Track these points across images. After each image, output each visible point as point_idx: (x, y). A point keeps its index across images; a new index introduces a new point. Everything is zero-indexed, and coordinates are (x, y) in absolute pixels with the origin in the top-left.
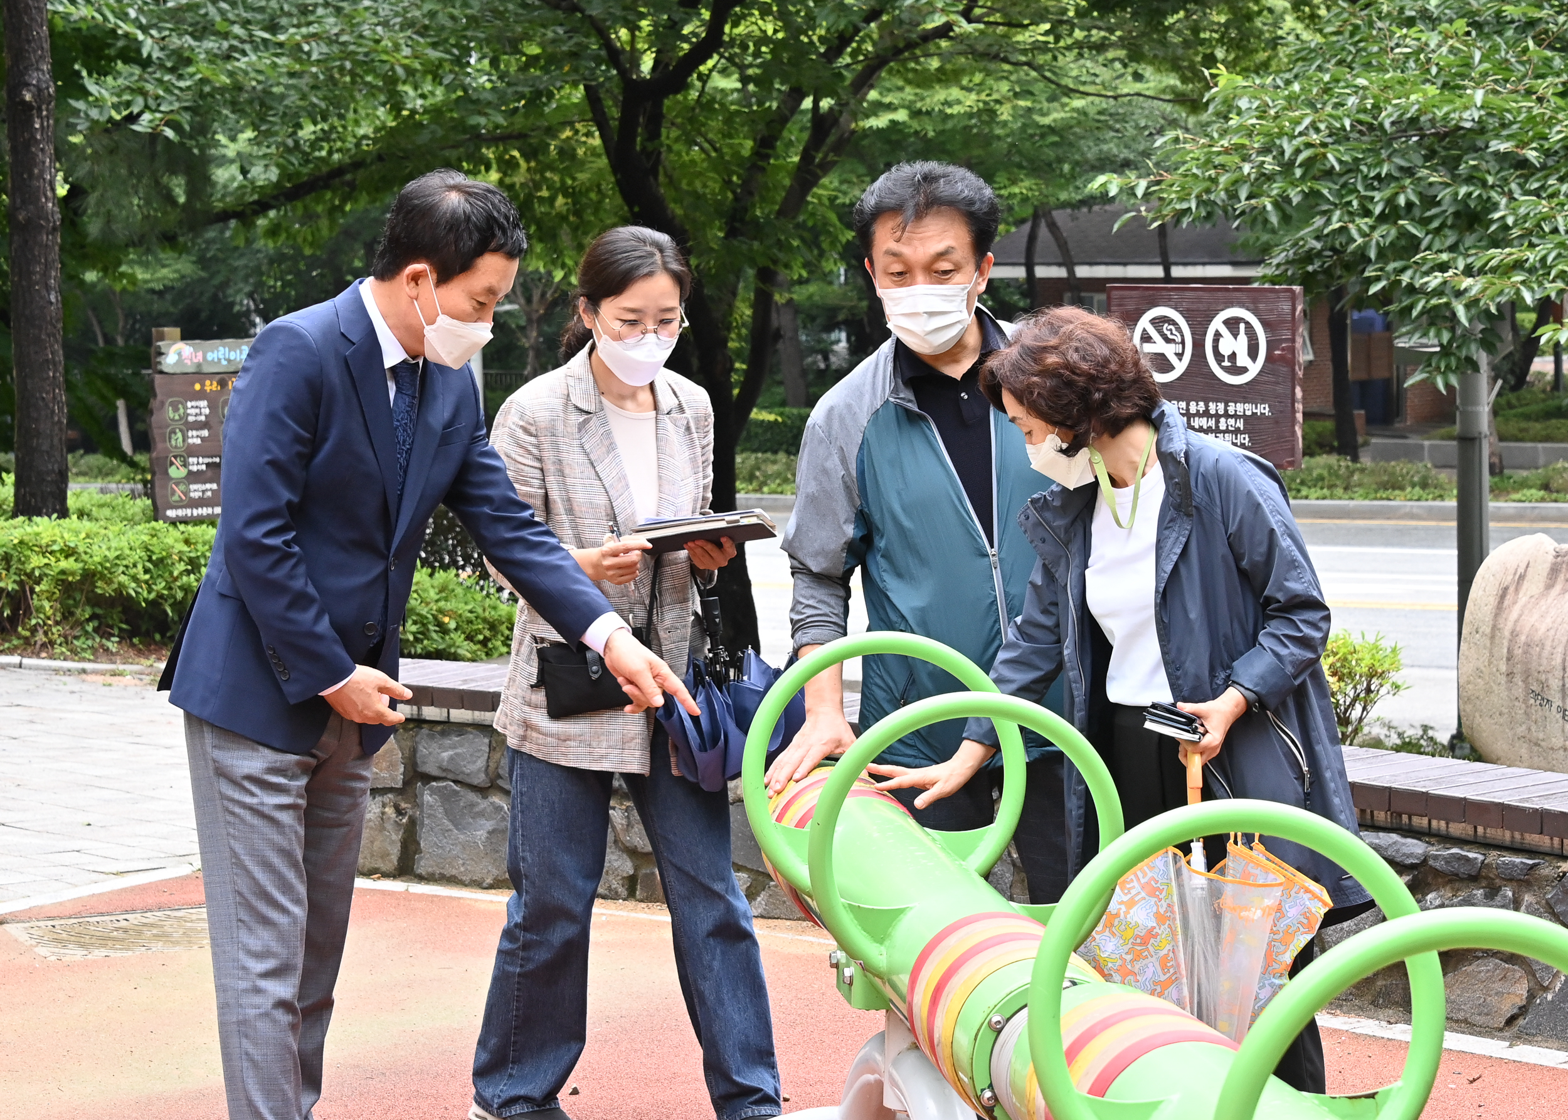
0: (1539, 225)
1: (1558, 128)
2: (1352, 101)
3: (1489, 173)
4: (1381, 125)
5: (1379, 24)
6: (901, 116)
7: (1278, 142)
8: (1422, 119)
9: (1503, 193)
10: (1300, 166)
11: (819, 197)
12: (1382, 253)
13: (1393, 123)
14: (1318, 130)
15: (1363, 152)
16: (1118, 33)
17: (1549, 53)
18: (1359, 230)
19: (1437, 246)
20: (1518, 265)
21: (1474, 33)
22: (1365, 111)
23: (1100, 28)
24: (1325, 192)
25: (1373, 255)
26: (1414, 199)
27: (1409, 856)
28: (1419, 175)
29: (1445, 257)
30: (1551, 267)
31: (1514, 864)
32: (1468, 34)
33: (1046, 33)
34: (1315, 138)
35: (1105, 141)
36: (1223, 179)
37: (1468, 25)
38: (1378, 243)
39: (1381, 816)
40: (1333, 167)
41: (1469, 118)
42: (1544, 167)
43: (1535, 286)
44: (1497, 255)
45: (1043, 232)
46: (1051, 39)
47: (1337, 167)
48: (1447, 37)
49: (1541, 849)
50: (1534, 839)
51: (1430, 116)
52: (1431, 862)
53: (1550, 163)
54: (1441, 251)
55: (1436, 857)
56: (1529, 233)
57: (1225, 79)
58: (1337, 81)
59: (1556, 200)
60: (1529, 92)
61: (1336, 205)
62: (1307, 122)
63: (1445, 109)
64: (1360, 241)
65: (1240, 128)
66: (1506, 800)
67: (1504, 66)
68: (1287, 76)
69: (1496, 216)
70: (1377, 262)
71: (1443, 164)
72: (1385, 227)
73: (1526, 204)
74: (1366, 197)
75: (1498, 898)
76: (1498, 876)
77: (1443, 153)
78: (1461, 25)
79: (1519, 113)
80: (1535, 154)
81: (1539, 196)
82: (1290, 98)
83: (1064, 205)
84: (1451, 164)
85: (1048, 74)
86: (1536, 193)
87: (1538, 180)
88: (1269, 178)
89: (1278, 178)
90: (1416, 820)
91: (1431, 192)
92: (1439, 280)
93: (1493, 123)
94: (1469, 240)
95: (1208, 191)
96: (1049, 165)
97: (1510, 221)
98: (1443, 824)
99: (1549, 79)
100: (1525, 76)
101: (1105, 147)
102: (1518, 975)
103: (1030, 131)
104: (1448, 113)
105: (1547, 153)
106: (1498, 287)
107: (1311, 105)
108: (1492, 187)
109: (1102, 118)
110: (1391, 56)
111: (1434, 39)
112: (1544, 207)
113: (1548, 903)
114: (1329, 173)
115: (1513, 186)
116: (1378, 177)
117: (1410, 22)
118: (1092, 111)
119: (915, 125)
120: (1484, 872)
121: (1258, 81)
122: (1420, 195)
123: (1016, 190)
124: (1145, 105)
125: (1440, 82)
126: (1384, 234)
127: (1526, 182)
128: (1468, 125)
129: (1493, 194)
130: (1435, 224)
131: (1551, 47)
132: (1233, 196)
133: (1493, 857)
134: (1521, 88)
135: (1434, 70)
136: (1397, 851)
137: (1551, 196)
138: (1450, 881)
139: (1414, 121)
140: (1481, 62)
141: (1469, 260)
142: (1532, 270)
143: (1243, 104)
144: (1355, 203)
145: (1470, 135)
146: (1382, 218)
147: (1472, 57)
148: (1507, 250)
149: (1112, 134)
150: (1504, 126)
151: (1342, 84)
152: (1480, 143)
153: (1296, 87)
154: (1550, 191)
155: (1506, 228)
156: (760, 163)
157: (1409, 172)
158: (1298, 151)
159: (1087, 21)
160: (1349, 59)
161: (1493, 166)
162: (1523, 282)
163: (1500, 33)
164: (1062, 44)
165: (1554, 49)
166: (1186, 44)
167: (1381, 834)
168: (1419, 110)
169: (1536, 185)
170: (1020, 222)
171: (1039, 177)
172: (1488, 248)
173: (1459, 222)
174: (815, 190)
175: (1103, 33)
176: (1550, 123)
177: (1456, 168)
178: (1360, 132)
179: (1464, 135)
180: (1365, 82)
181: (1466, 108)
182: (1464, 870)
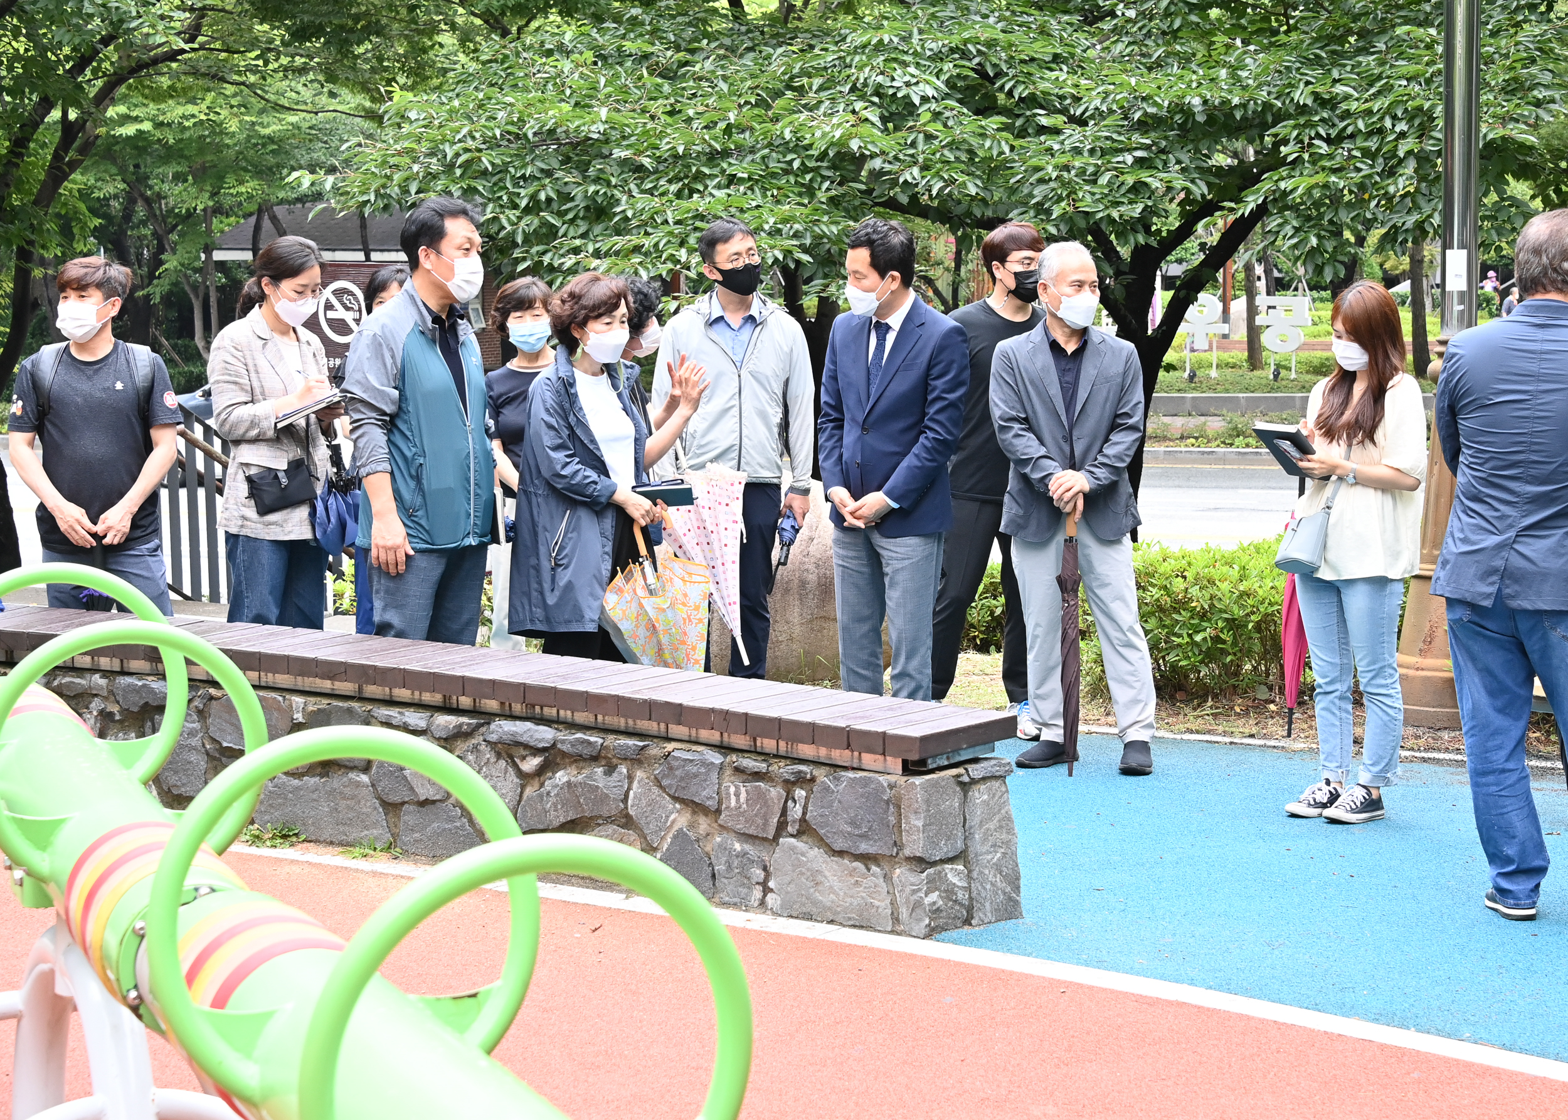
0: (652, 218)
1: (667, 140)
2: (501, 115)
3: (612, 175)
4: (525, 135)
5: (525, 55)
6: (147, 126)
7: (441, 147)
8: (558, 130)
9: (624, 192)
10: (460, 167)
11: (70, 191)
12: (527, 240)
13: (535, 134)
14: (474, 138)
15: (511, 157)
16: (316, 60)
17: (659, 80)
18: (509, 219)
19: (571, 233)
20: (637, 249)
21: (600, 63)
22: (512, 123)
23: (302, 56)
24: (480, 188)
25: (519, 240)
26: (554, 196)
27: (540, 741)
28: (556, 176)
29: (578, 242)
30: (662, 252)
31: (628, 747)
32: (595, 63)
33: (257, 58)
34: (470, 144)
35: (314, 151)
36: (397, 177)
37: (596, 57)
38: (524, 231)
39: (517, 708)
40: (486, 169)
41: (595, 130)
42: (656, 171)
43: (650, 266)
44: (620, 242)
45: (266, 223)
46: (260, 63)
47: (490, 169)
48: (577, 66)
49: (651, 733)
50: (644, 725)
51: (564, 128)
52: (559, 746)
53: (661, 168)
54: (575, 238)
55: (563, 742)
56: (645, 224)
57: (400, 97)
58: (490, 99)
59: (665, 199)
60: (644, 111)
61: (489, 200)
62: (464, 131)
63: (577, 123)
64: (509, 228)
65: (409, 136)
66: (620, 693)
67: (624, 89)
68: (450, 94)
69: (618, 209)
70: (522, 246)
71: (577, 168)
72: (529, 217)
73: (643, 202)
74: (514, 193)
75: (615, 775)
76: (614, 756)
77: (576, 159)
78: (589, 56)
79: (636, 127)
80: (648, 160)
81: (652, 195)
82: (451, 111)
83: (281, 202)
84: (583, 168)
85: (259, 92)
86: (650, 192)
87: (651, 182)
88: (435, 177)
89: (442, 176)
90: (546, 710)
91: (566, 190)
92: (573, 261)
93: (615, 135)
94: (598, 229)
95: (384, 186)
96: (270, 169)
97: (630, 214)
98: (569, 713)
99: (660, 101)
100: (640, 99)
101: (315, 155)
102: (632, 838)
103: (253, 141)
104: (578, 127)
105: (659, 160)
106: (621, 267)
107: (469, 118)
108: (615, 187)
109: (314, 132)
110: (533, 80)
111: (566, 65)
112: (656, 202)
113: (656, 778)
114: (484, 173)
115: (632, 186)
116: (523, 177)
117: (549, 53)
118: (305, 125)
119: (158, 134)
120: (603, 753)
121: (425, 98)
122: (558, 192)
123: (244, 190)
124: (348, 122)
125: (573, 102)
126: (530, 223)
127: (642, 183)
128: (595, 136)
129: (616, 192)
130: (570, 216)
131: (660, 75)
132: (405, 191)
133: (611, 740)
134: (637, 107)
135: (568, 92)
136: (531, 737)
137: (662, 194)
138: (576, 761)
139: (552, 132)
140: (605, 86)
141: (597, 245)
142: (646, 254)
143: (413, 115)
144: (505, 198)
145: (597, 144)
146: (527, 210)
147: (598, 82)
148: (628, 238)
149: (321, 145)
150: (624, 138)
151: (493, 101)
152: (606, 152)
153: (456, 103)
154: (661, 190)
155: (626, 219)
156: (14, 160)
157: (548, 173)
158: (457, 155)
159: (291, 49)
160: (500, 82)
161: (616, 170)
162: (640, 263)
163: (621, 64)
164: (271, 67)
165: (664, 77)
166: (373, 70)
167: (518, 723)
168: (556, 123)
169: (650, 185)
170: (247, 216)
171: (262, 179)
172: (611, 236)
173: (588, 214)
174: (66, 183)
175: (303, 60)
176: (661, 135)
177: (586, 171)
178: (509, 140)
179: (593, 144)
180: (512, 100)
181: (594, 122)
182: (586, 752)
